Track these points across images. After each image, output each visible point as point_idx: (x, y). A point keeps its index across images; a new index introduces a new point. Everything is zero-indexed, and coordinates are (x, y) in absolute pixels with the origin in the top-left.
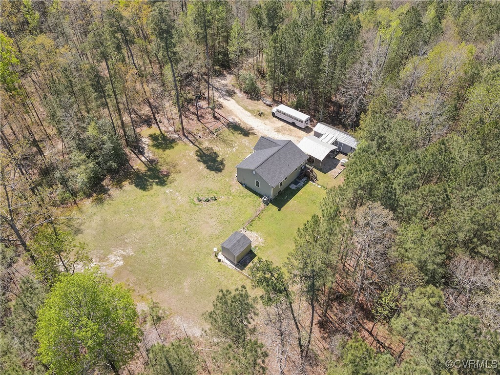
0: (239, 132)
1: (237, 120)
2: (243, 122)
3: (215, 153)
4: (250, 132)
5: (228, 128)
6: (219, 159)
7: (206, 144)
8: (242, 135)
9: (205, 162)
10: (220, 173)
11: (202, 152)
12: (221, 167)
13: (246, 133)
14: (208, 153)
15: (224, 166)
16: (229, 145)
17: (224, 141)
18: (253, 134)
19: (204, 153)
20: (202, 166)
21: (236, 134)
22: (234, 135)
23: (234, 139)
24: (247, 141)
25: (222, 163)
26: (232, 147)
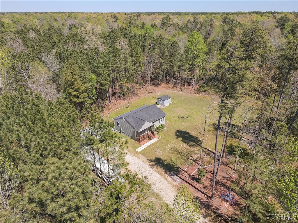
0: (165, 163)
1: (169, 179)
2: (162, 175)
3: (185, 143)
4: (153, 163)
5: (178, 168)
6: (181, 139)
7: (196, 149)
8: (163, 159)
9: (192, 136)
10: (178, 130)
11: (197, 144)
12: (178, 133)
13: (158, 162)
14: (191, 143)
15: (175, 134)
16: (174, 150)
17: (179, 153)
18: (150, 161)
19: (195, 143)
20: (193, 133)
21: (169, 160)
22: (171, 159)
23: (171, 155)
24: (158, 153)
25: (178, 136)
26: (172, 148)
